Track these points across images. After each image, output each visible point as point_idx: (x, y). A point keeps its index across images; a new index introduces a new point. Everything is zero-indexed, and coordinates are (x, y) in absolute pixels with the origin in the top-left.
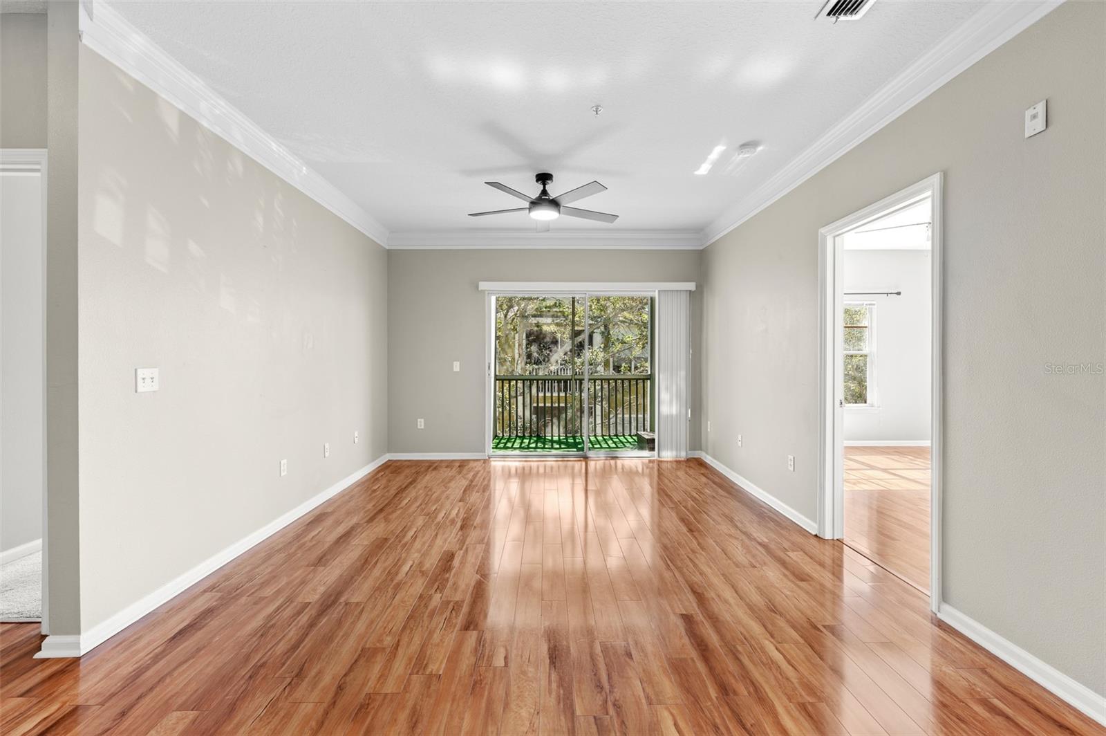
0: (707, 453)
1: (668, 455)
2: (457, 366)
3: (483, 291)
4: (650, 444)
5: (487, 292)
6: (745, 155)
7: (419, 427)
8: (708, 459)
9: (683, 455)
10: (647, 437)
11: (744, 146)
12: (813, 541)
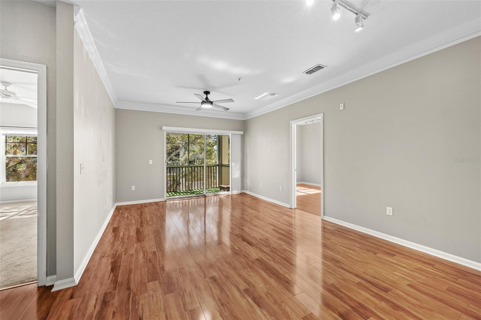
0: (247, 190)
1: (235, 192)
2: (151, 162)
3: (164, 130)
4: (228, 189)
5: (165, 131)
6: (272, 97)
7: (132, 190)
8: (248, 192)
9: (240, 192)
10: (226, 187)
11: (272, 94)
12: (290, 209)
